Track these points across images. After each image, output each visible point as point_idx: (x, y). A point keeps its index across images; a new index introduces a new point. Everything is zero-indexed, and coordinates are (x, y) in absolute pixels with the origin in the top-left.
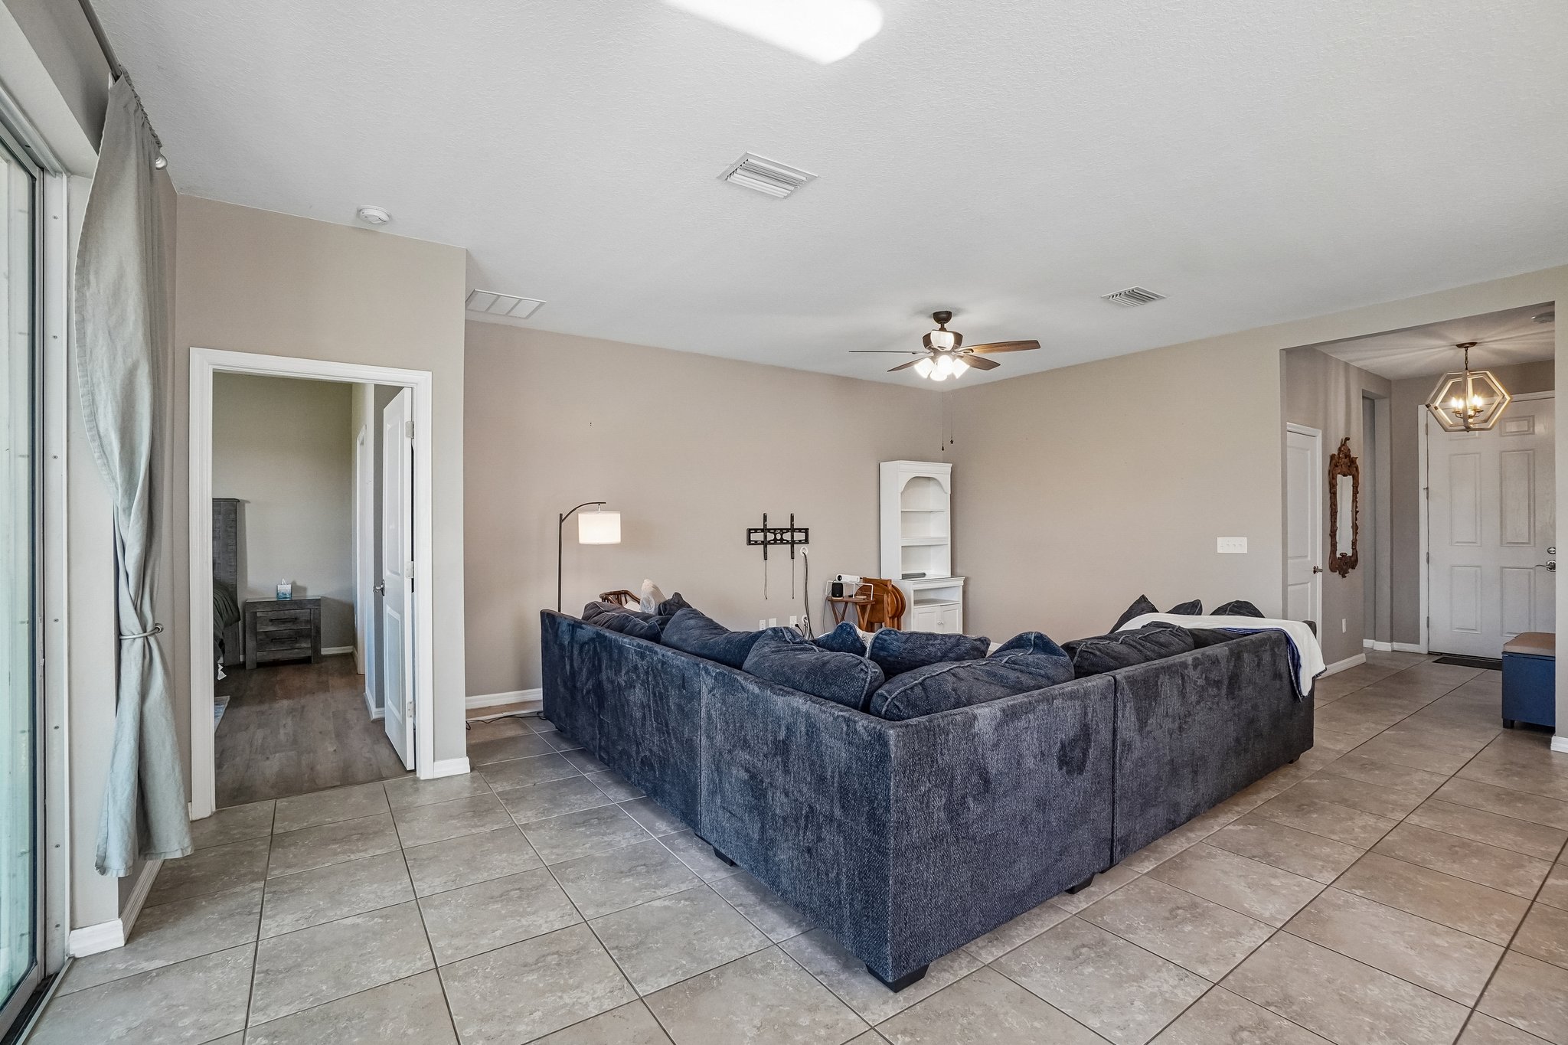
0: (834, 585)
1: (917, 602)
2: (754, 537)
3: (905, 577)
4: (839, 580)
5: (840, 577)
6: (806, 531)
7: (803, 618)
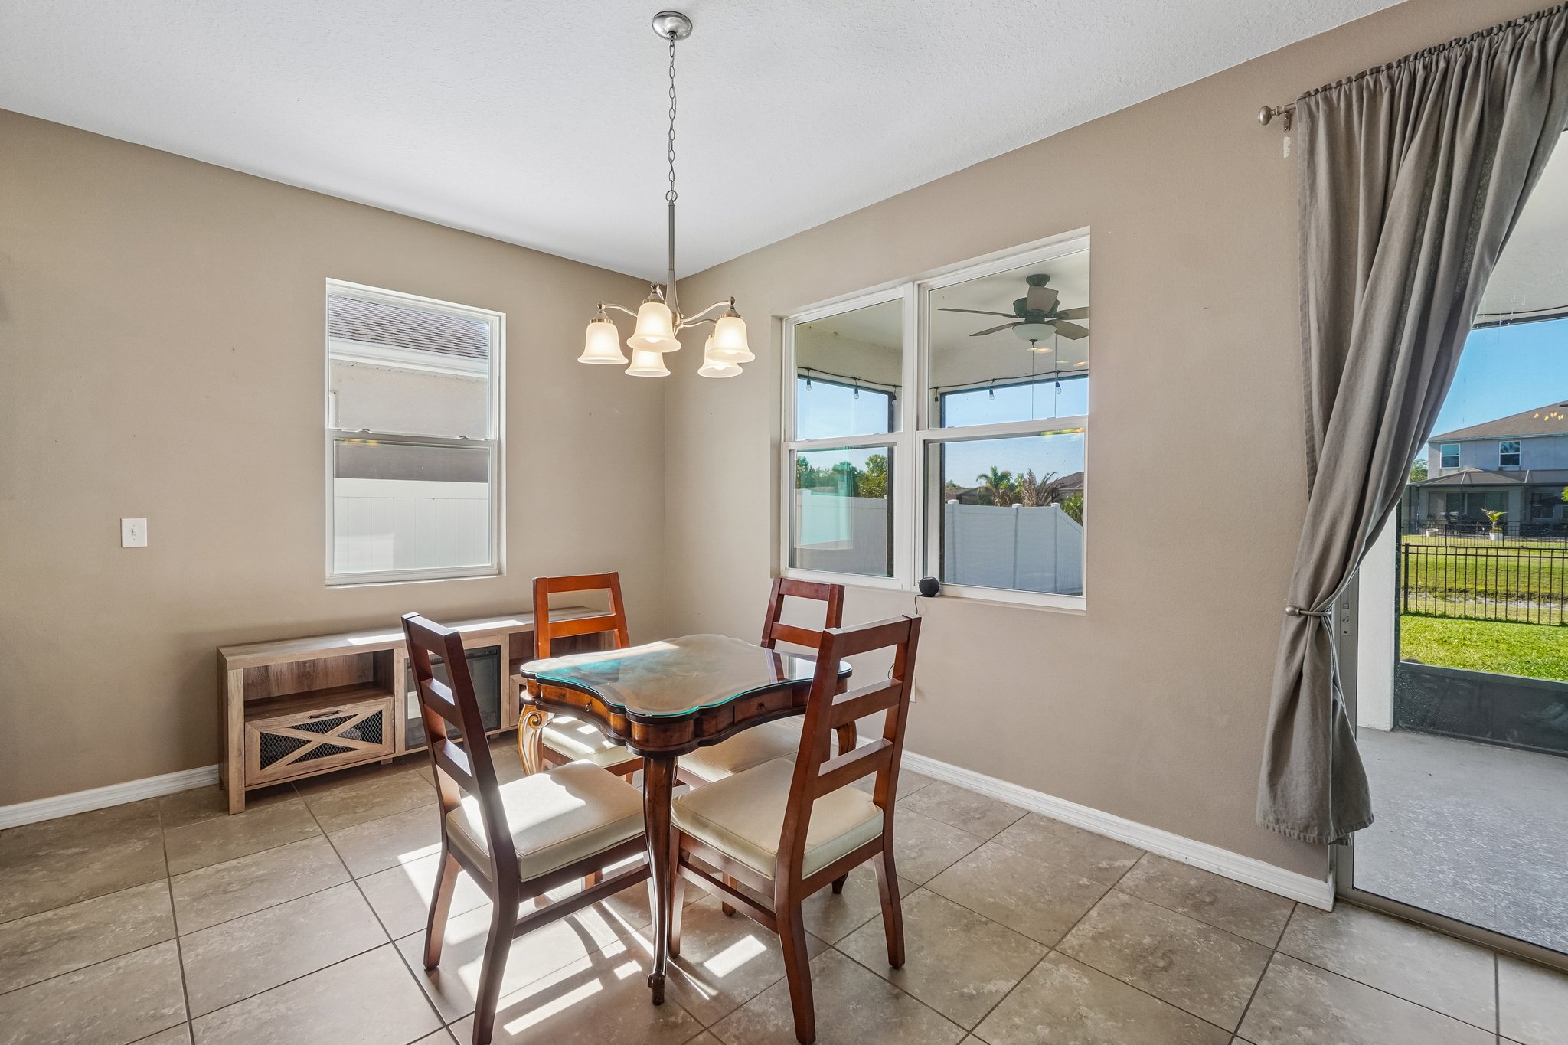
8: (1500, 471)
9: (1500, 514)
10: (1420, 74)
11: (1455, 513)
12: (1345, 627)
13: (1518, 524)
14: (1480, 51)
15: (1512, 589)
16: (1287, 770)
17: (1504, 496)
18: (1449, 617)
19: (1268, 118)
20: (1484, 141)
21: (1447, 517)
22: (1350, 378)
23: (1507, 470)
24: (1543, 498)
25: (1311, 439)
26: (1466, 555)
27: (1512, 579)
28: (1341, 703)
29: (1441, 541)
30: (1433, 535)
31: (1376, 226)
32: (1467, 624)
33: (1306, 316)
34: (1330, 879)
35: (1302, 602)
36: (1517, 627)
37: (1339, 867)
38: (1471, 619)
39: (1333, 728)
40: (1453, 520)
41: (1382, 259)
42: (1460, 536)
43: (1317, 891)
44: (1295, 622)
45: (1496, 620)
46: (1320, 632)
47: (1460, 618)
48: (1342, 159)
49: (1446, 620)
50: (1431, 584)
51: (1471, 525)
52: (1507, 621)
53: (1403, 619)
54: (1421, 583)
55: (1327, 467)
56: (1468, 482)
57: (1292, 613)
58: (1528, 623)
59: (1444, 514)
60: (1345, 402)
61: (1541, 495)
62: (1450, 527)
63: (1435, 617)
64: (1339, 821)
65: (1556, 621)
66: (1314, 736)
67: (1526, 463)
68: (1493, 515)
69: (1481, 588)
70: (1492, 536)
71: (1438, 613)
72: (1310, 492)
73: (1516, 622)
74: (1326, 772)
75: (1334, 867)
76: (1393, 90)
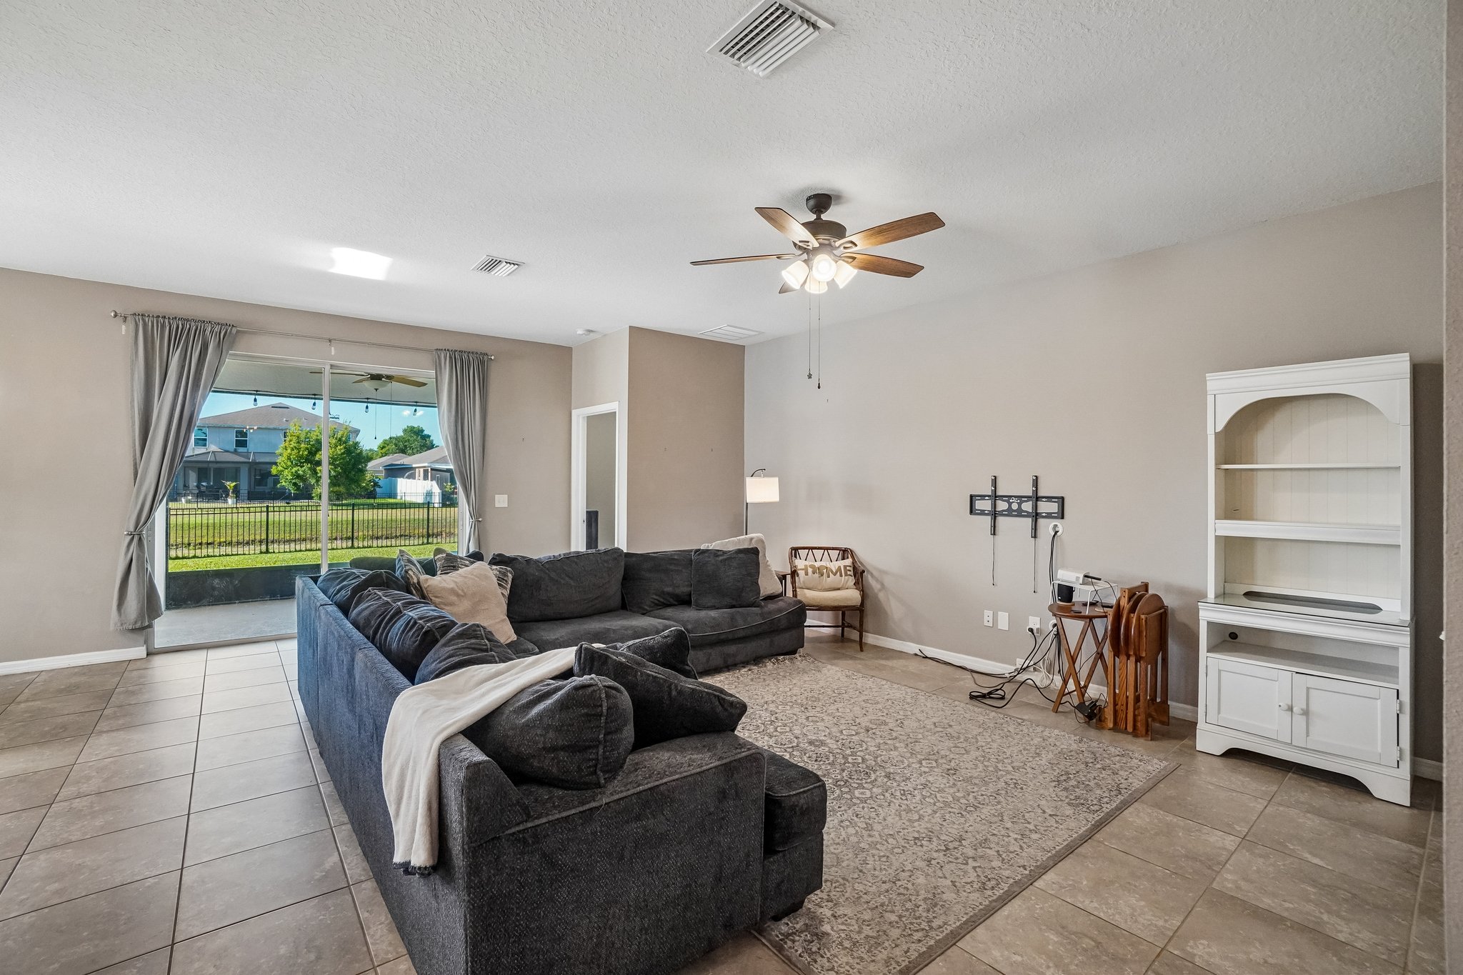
8: (235, 452)
9: (234, 484)
10: (180, 326)
11: (204, 484)
12: (150, 539)
13: (246, 492)
14: (201, 327)
15: (241, 538)
16: (126, 602)
17: (237, 470)
18: (198, 557)
19: (116, 316)
20: (201, 360)
21: (198, 487)
22: (152, 437)
23: (239, 451)
24: (262, 472)
25: (135, 459)
26: (214, 514)
27: (241, 531)
28: (149, 569)
29: (195, 506)
30: (188, 502)
31: (163, 377)
32: (209, 560)
33: (133, 407)
34: (145, 646)
35: (132, 529)
36: (236, 557)
37: (147, 642)
38: (212, 556)
39: (147, 579)
40: (203, 489)
41: (166, 392)
42: (208, 502)
43: (140, 652)
44: (130, 537)
45: (226, 555)
46: (140, 540)
47: (204, 557)
48: (149, 346)
49: (196, 559)
50: (186, 541)
51: (216, 494)
52: (232, 555)
53: (170, 561)
54: (179, 540)
55: (143, 472)
56: (213, 459)
57: (128, 534)
58: (244, 554)
59: (195, 484)
60: (150, 446)
61: (260, 470)
62: (201, 495)
63: (189, 558)
64: (149, 617)
65: (258, 552)
66: (138, 583)
67: (252, 447)
68: (230, 485)
69: (223, 540)
70: (230, 501)
71: (191, 555)
72: (135, 482)
73: (237, 555)
74: (144, 597)
75: (146, 642)
76: (170, 329)
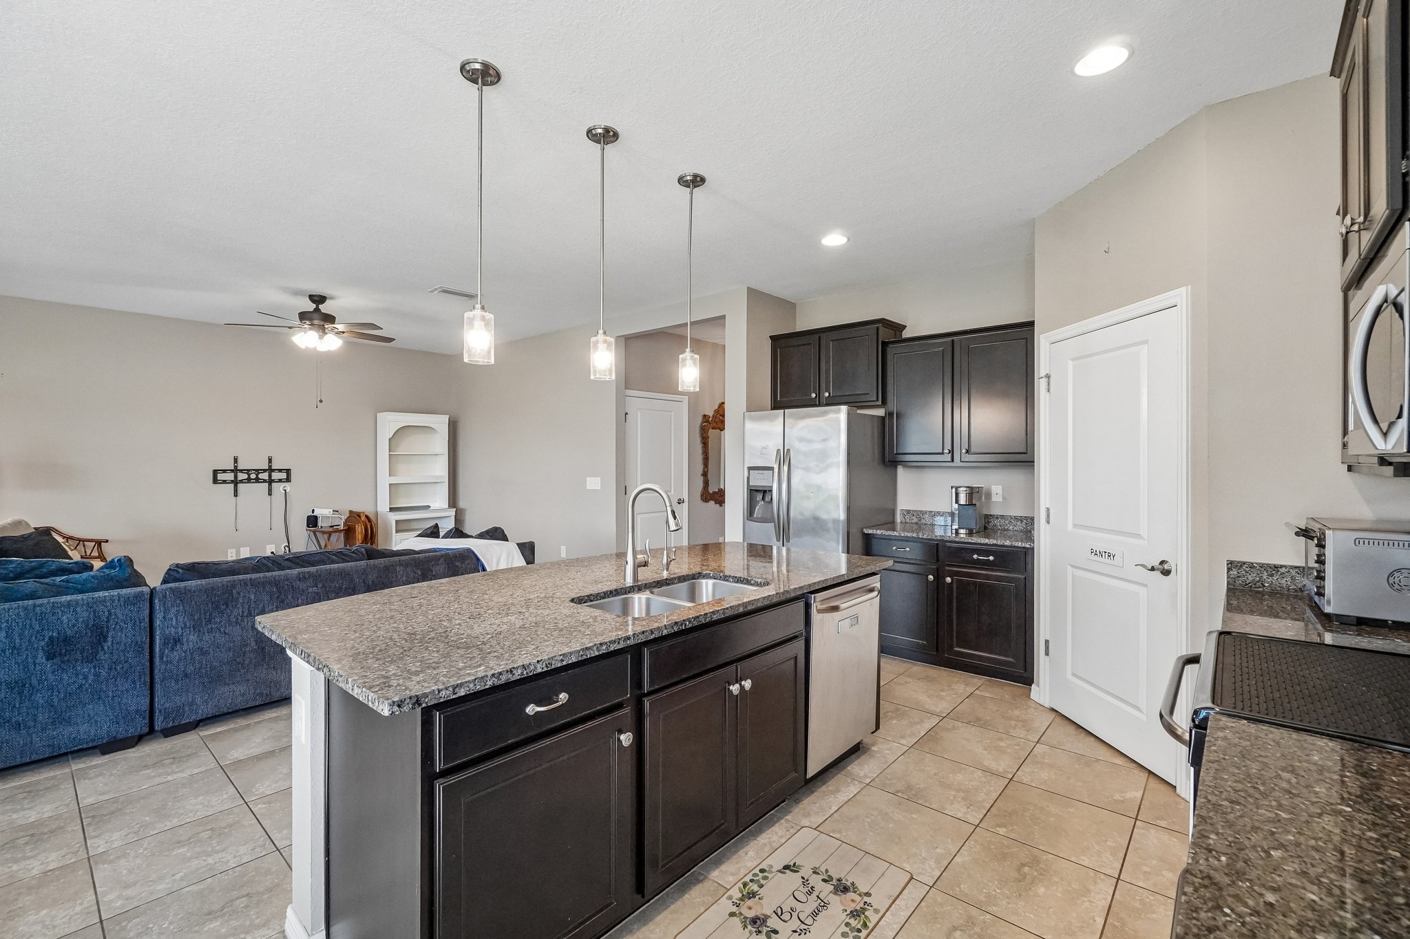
0: (309, 517)
1: (397, 531)
2: (221, 477)
3: (392, 509)
4: (313, 513)
5: (313, 510)
6: (288, 471)
7: (283, 547)
